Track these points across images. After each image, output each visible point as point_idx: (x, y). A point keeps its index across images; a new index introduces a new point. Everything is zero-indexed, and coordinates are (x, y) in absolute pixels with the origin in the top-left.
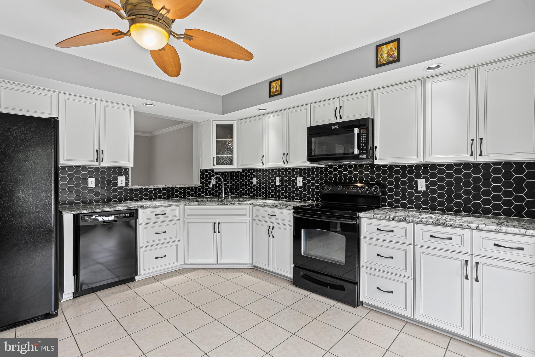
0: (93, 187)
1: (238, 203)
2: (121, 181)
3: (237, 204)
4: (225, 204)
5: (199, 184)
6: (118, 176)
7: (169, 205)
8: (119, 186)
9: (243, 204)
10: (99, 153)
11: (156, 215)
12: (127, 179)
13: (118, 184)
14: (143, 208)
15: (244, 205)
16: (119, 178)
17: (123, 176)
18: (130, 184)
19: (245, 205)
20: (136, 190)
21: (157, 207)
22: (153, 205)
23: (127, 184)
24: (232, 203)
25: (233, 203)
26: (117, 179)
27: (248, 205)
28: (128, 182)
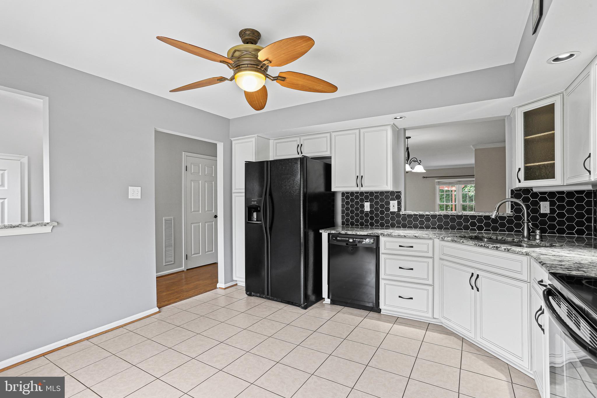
0: (368, 211)
1: (505, 247)
2: (394, 206)
3: (504, 250)
4: (485, 246)
5: (510, 212)
6: (390, 200)
7: (415, 236)
8: (391, 211)
9: (513, 250)
10: (360, 179)
11: (400, 246)
12: (399, 204)
13: (391, 209)
14: (384, 235)
15: (514, 252)
16: (391, 202)
17: (396, 200)
18: (403, 209)
19: (518, 253)
20: (410, 216)
21: (399, 236)
22: (395, 234)
23: (399, 209)
24: (494, 247)
25: (497, 247)
26: (389, 204)
27: (522, 254)
28: (401, 206)
